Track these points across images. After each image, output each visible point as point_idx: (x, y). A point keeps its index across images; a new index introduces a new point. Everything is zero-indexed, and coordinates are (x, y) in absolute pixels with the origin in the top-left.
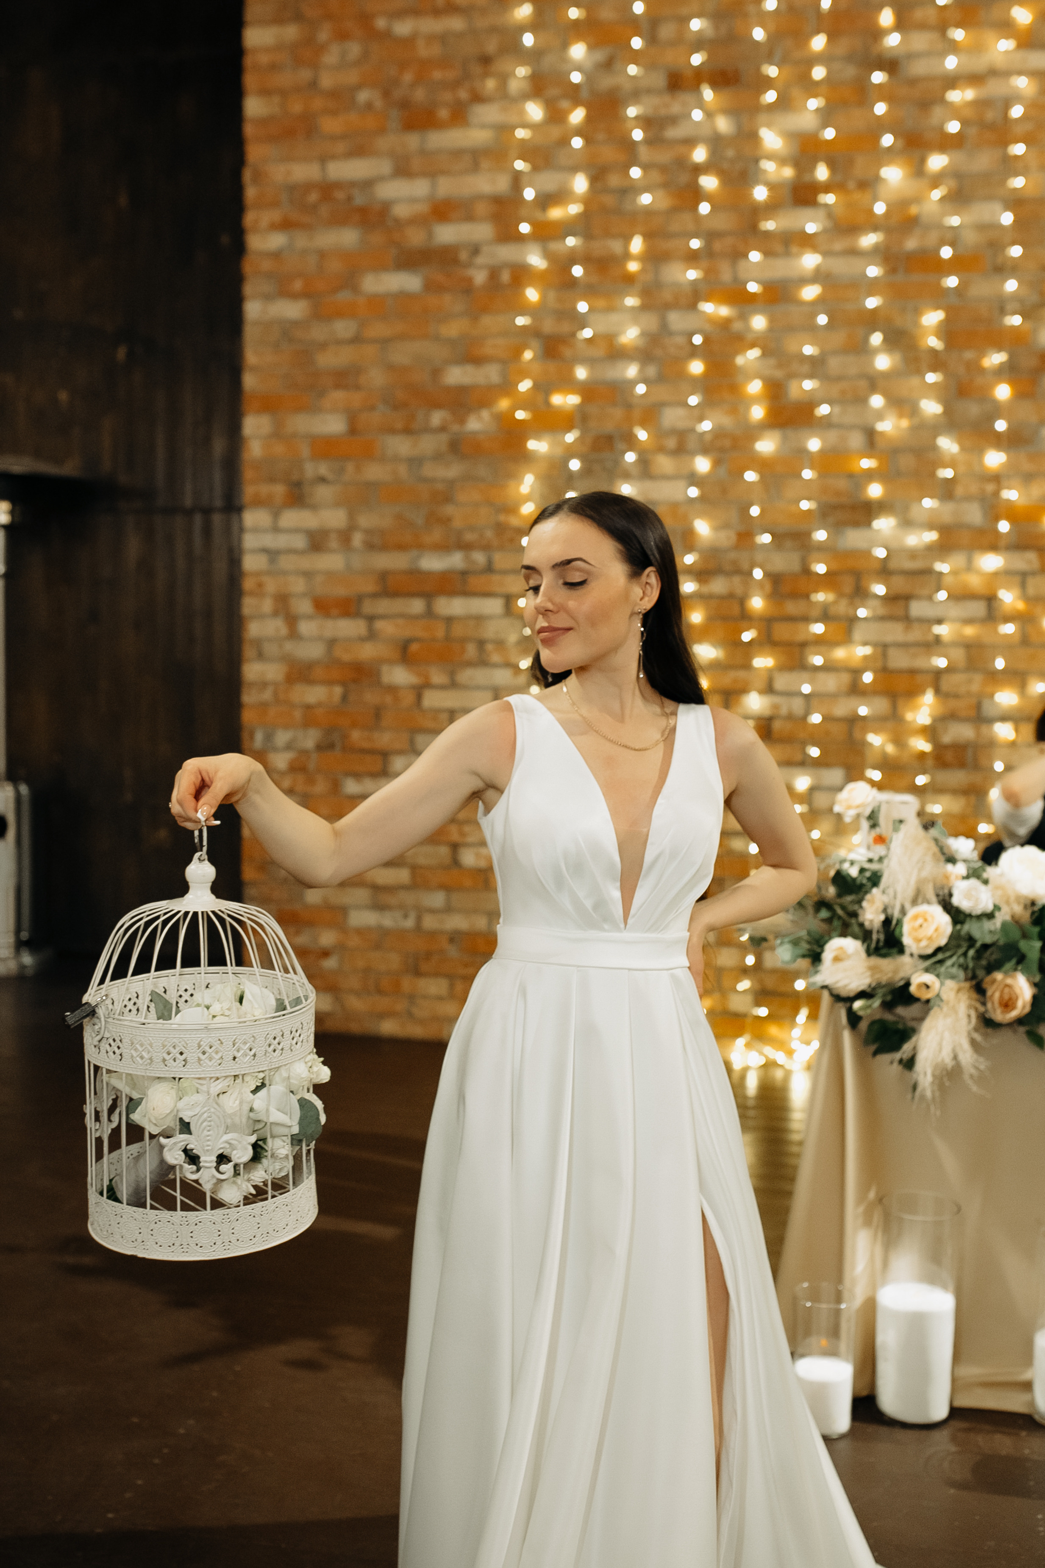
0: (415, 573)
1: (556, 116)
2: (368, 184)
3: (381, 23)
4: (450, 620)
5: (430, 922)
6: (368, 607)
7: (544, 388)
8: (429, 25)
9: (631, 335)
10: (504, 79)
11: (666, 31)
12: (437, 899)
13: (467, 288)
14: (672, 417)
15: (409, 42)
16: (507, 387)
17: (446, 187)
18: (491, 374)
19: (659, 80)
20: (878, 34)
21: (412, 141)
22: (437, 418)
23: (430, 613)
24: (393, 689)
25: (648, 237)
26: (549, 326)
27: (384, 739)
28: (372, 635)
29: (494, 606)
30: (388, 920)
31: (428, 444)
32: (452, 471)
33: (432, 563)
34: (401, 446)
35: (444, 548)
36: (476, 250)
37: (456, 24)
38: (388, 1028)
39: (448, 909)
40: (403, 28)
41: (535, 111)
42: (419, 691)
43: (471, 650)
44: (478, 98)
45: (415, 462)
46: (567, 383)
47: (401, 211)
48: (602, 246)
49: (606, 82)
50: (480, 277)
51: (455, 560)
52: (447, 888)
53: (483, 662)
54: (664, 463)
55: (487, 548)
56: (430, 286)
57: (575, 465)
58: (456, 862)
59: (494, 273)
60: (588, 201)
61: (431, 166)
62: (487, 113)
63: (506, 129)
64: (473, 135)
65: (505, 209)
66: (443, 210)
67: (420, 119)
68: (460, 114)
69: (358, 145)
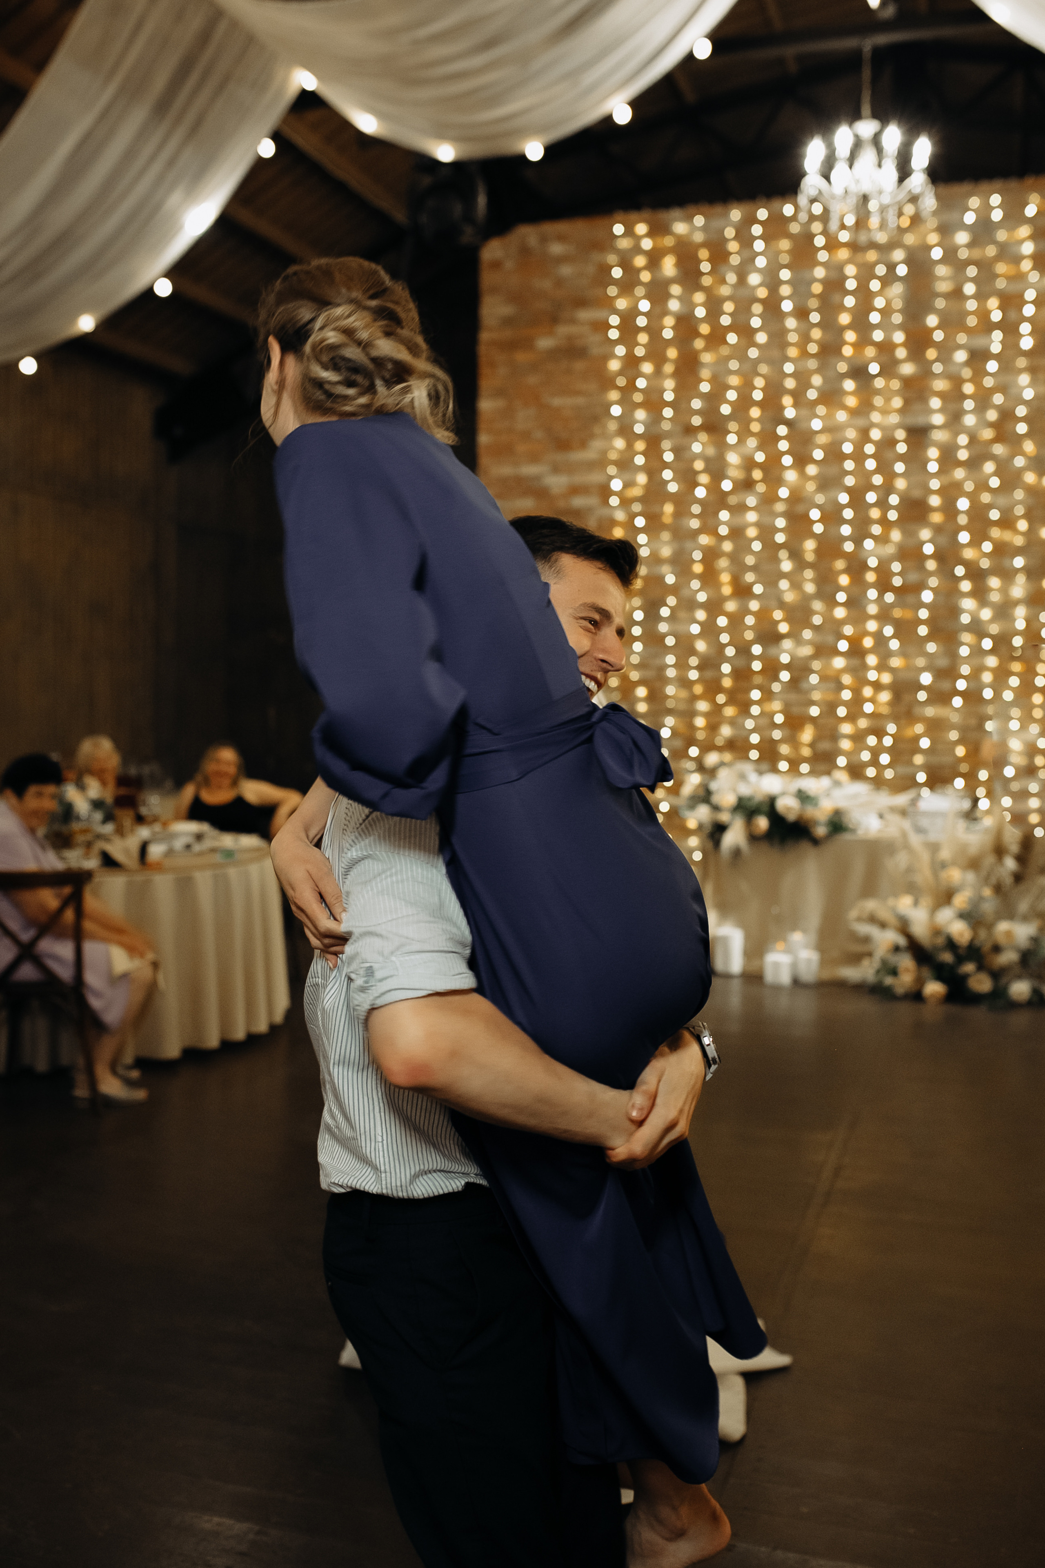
1: (630, 445)
2: (538, 478)
3: (545, 399)
8: (569, 401)
9: (666, 552)
10: (605, 428)
11: (682, 407)
14: (685, 593)
15: (560, 408)
17: (577, 479)
19: (678, 431)
20: (782, 408)
21: (559, 457)
25: (675, 504)
36: (590, 509)
37: (581, 400)
40: (557, 402)
41: (619, 443)
44: (592, 436)
48: (652, 509)
49: (655, 431)
54: (682, 614)
60: (648, 487)
61: (569, 469)
62: (597, 445)
63: (604, 453)
64: (590, 454)
65: (605, 492)
66: (575, 490)
67: (563, 445)
68: (583, 444)
69: (534, 458)
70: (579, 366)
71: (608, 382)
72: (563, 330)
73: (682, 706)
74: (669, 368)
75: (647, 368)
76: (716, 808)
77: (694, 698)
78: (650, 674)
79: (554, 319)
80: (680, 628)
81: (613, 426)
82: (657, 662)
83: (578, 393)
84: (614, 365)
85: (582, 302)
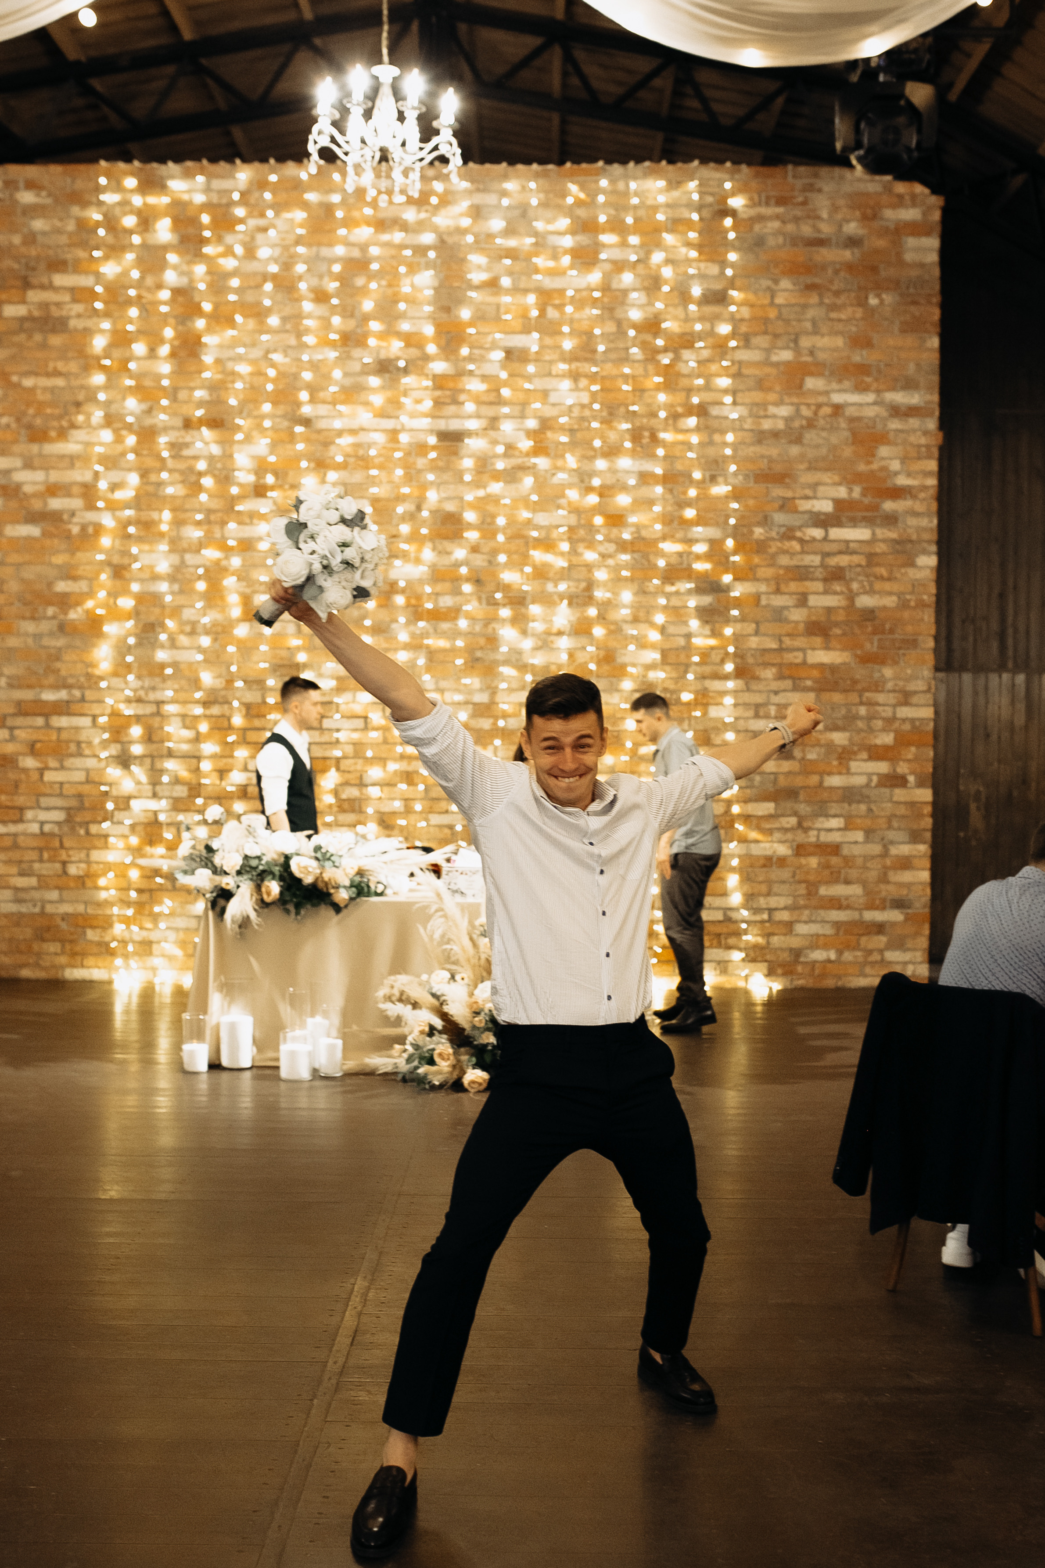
0: (38, 702)
1: (119, 440)
2: (7, 473)
3: (15, 379)
4: (59, 729)
5: (49, 909)
6: (10, 722)
7: (114, 594)
8: (44, 382)
9: (163, 566)
10: (88, 416)
11: (182, 395)
12: (54, 895)
13: (68, 536)
14: (188, 614)
15: (32, 390)
16: (91, 594)
17: (55, 476)
18: (83, 586)
19: (179, 422)
20: (298, 404)
21: (35, 448)
22: (50, 611)
23: (48, 725)
24: (25, 771)
25: (173, 510)
26: (116, 560)
27: (20, 800)
28: (12, 738)
29: (86, 721)
30: (24, 909)
31: (45, 626)
32: (61, 642)
33: (49, 696)
34: (29, 627)
35: (56, 687)
36: (73, 514)
37: (60, 382)
38: (25, 973)
39: (61, 901)
40: (28, 382)
41: (107, 436)
42: (41, 771)
43: (73, 747)
44: (73, 426)
45: (37, 637)
46: (126, 592)
47: (28, 489)
48: (145, 515)
49: (148, 422)
50: (75, 530)
51: (63, 695)
52: (61, 888)
53: (80, 754)
54: (183, 640)
55: (81, 687)
56: (44, 534)
57: (131, 641)
58: (65, 873)
59: (84, 528)
60: (138, 489)
61: (46, 464)
62: (79, 435)
63: (88, 444)
64: (71, 447)
65: (89, 493)
66: (53, 490)
67: (38, 436)
68: (62, 434)
70: (56, 340)
71: (90, 363)
72: (34, 296)
73: (185, 747)
74: (164, 350)
75: (139, 348)
77: (198, 739)
78: (147, 709)
79: (27, 285)
80: (182, 656)
81: (98, 415)
82: (153, 696)
83: (57, 373)
84: (99, 343)
85: (59, 265)
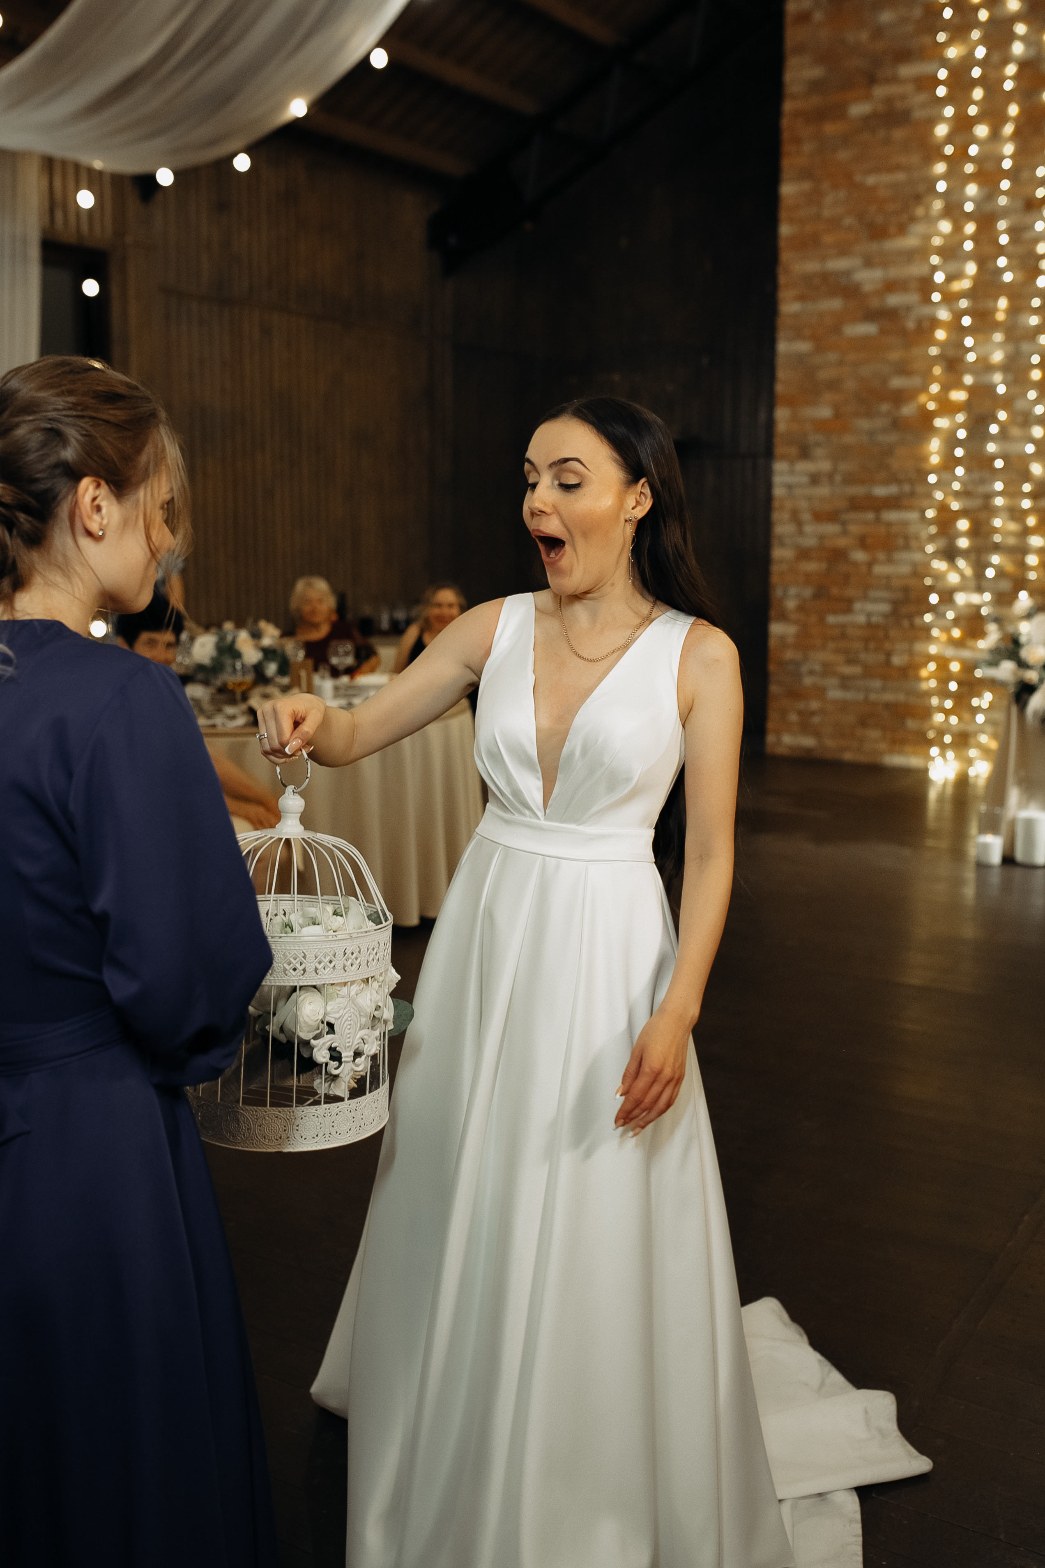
0: (870, 498)
1: (958, 228)
2: (848, 273)
3: (858, 178)
4: (889, 524)
5: (873, 697)
6: (844, 516)
7: (946, 388)
8: (886, 178)
9: (998, 357)
10: (928, 207)
11: (1025, 175)
12: (877, 684)
13: (903, 332)
14: (1020, 405)
15: (874, 188)
16: (925, 389)
17: (894, 273)
18: (916, 381)
19: (1019, 204)
21: (874, 247)
22: (885, 407)
23: (878, 520)
24: (856, 564)
25: (1011, 298)
26: (951, 352)
27: (850, 592)
28: (845, 533)
29: (913, 516)
30: (849, 695)
31: (879, 423)
32: (891, 438)
33: (880, 491)
34: (864, 424)
35: (886, 482)
36: (909, 309)
37: (900, 176)
38: (848, 756)
39: (884, 689)
40: (871, 180)
41: (945, 226)
42: (870, 564)
43: (901, 542)
44: (913, 219)
45: (871, 433)
46: (959, 385)
47: (867, 288)
48: (983, 305)
49: (988, 207)
50: (911, 325)
51: (892, 490)
52: (884, 678)
53: (907, 547)
54: (1015, 431)
55: (911, 482)
56: (883, 332)
57: (962, 434)
58: (888, 663)
59: (919, 323)
60: (976, 279)
61: (885, 261)
62: (919, 229)
63: (928, 238)
64: (911, 241)
65: (926, 286)
66: (891, 286)
67: (878, 233)
68: (902, 230)
69: (843, 251)
70: (899, 134)
71: (933, 152)
72: (880, 91)
73: (1011, 541)
74: (1009, 129)
75: (982, 131)
76: (1022, 665)
77: (1026, 532)
78: (976, 503)
79: (872, 80)
80: (1012, 448)
81: (938, 205)
82: (981, 489)
83: (898, 168)
84: (941, 130)
85: (904, 55)
